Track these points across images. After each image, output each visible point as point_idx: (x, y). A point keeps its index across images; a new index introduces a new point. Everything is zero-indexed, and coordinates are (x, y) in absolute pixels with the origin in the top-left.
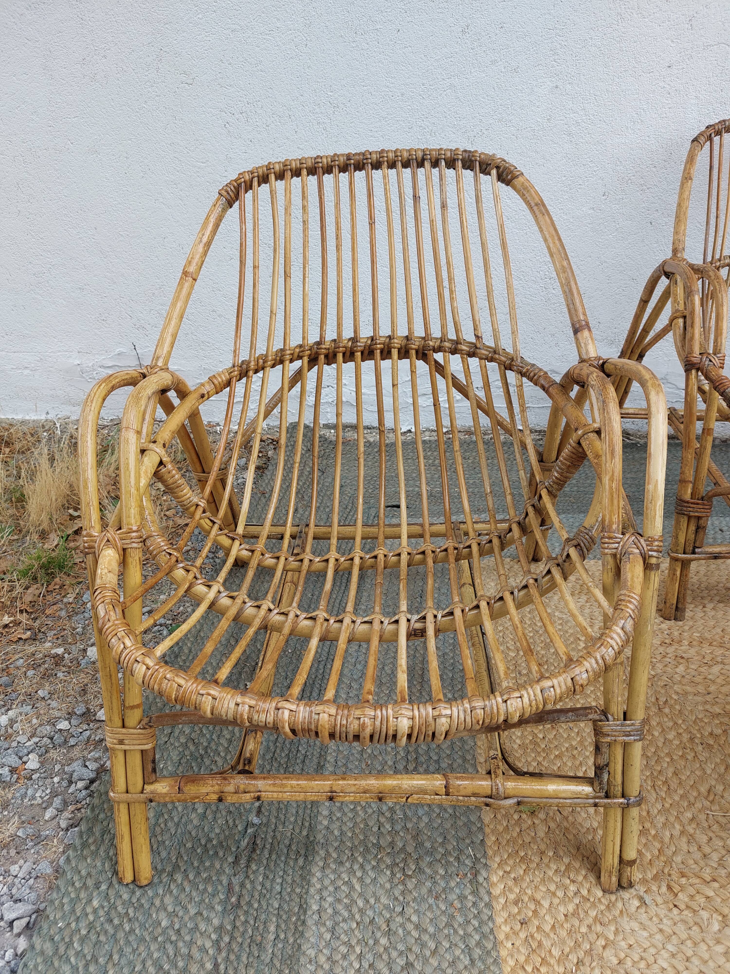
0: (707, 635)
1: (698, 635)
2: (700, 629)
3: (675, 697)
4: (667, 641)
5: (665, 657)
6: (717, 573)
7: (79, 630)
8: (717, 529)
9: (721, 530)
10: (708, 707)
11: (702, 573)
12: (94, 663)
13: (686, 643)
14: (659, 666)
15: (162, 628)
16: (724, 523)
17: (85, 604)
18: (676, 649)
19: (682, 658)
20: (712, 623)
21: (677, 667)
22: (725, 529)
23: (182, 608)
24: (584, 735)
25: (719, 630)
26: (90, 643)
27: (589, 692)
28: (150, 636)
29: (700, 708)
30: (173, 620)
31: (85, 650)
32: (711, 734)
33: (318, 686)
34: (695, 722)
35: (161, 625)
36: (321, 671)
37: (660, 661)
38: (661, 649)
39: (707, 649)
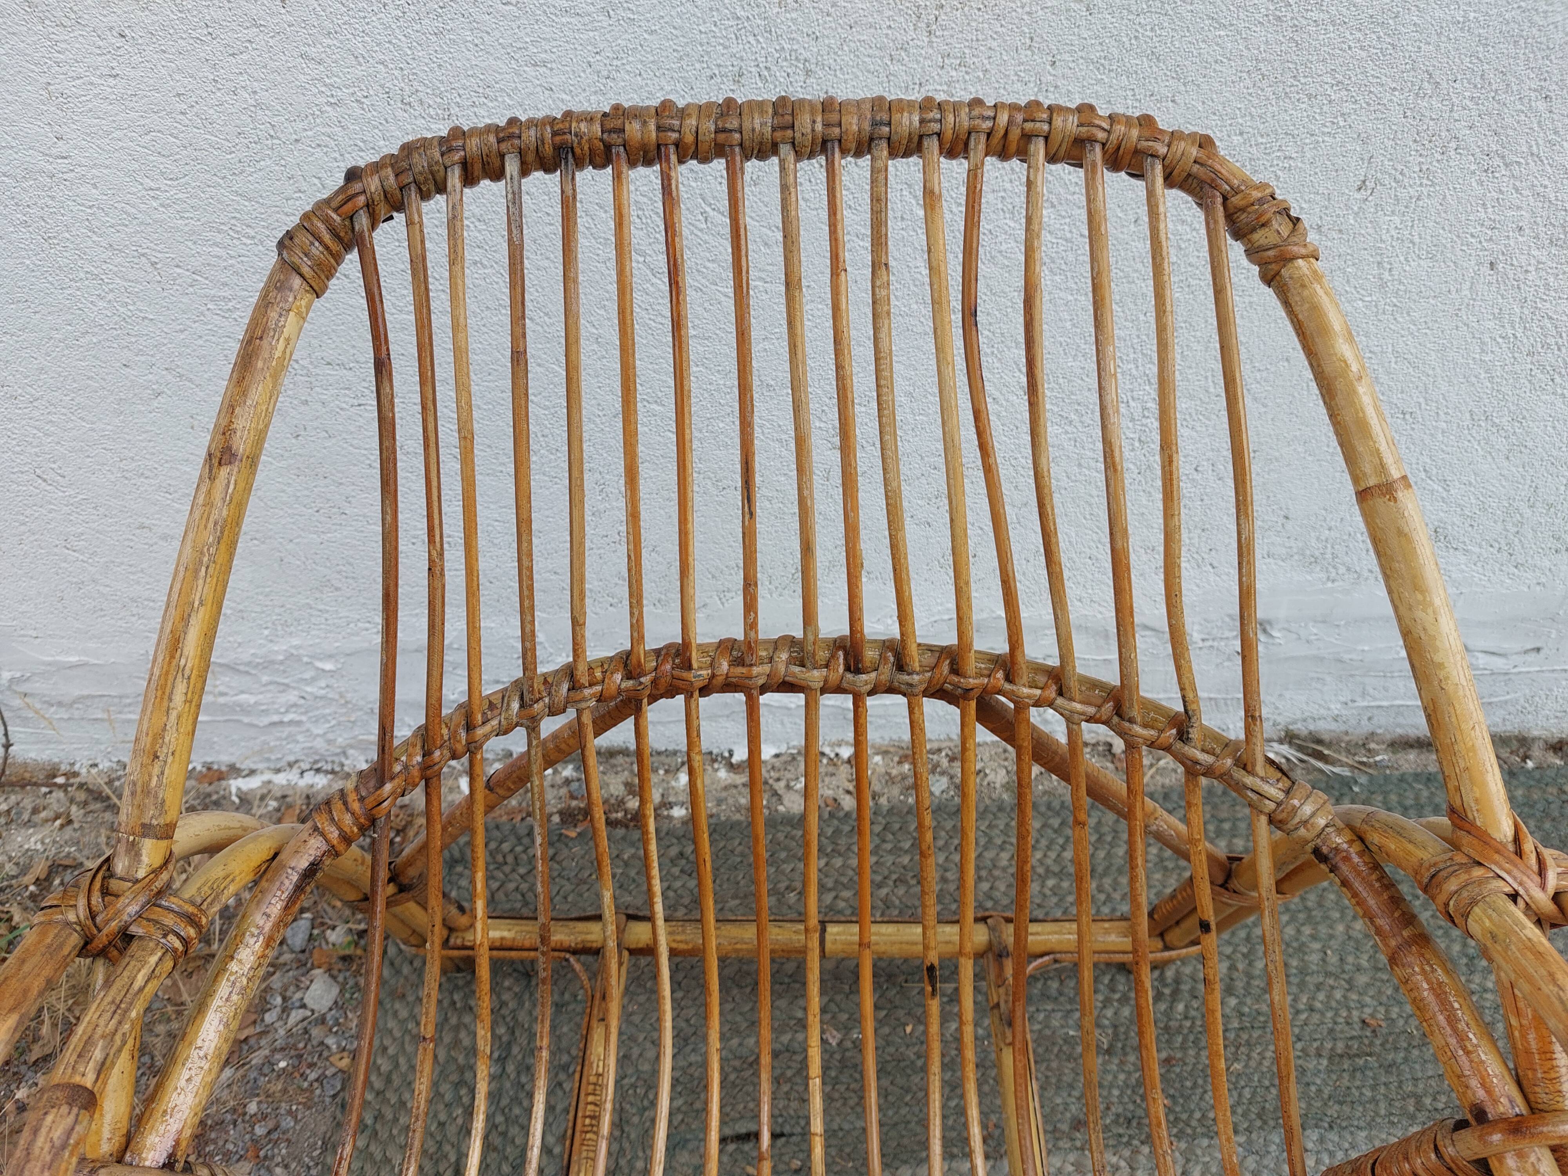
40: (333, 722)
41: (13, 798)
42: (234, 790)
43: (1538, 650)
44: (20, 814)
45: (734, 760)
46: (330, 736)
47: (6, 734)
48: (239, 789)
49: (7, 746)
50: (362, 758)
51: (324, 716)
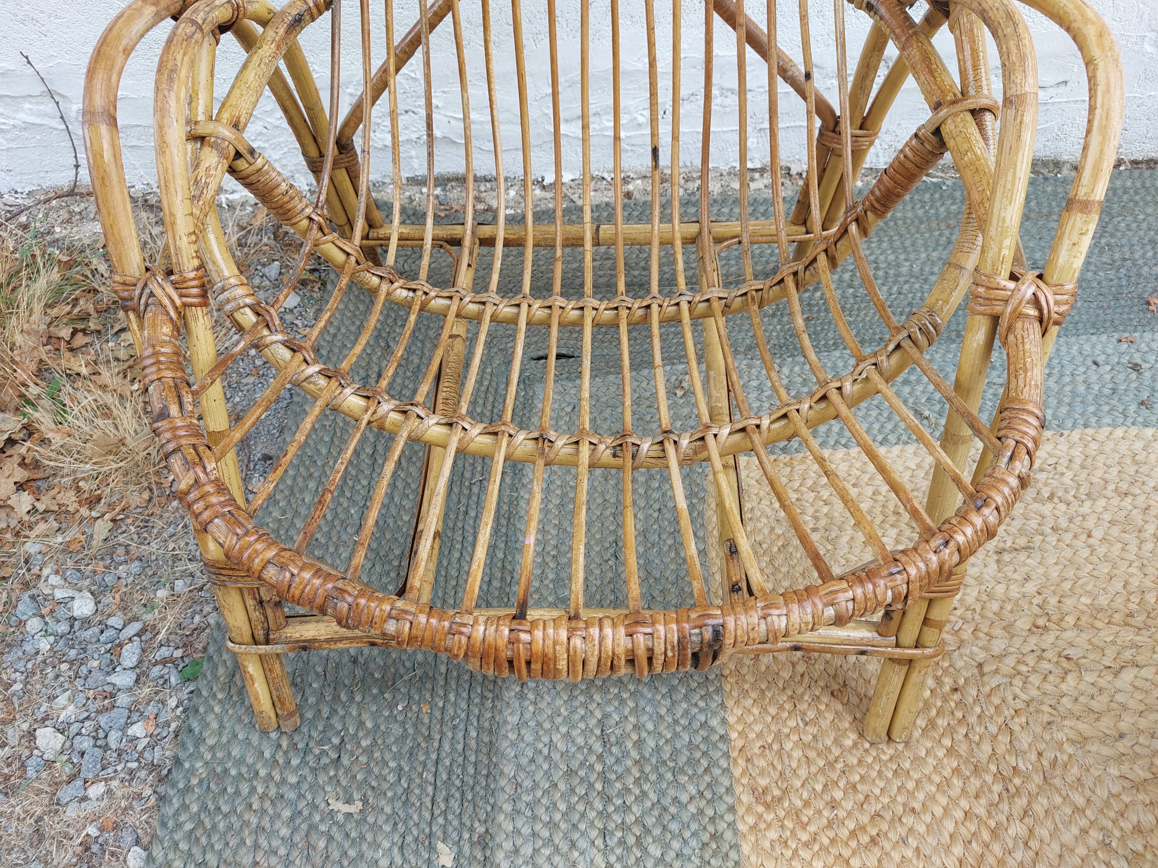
0: (1103, 601)
1: (1088, 601)
2: (1089, 587)
3: (1070, 749)
4: (1041, 622)
5: (1040, 658)
6: (1101, 458)
7: (17, 687)
8: (1089, 362)
9: (1095, 363)
10: (1125, 769)
11: (1078, 461)
12: (49, 764)
13: (1070, 620)
14: (1035, 679)
15: (166, 670)
16: (1099, 347)
17: (22, 623)
18: (1057, 638)
19: (1068, 658)
20: (1105, 569)
21: (1063, 679)
22: (1101, 359)
23: (197, 619)
24: (928, 852)
25: (1119, 586)
26: (39, 716)
27: (923, 754)
28: (147, 690)
29: (1114, 771)
30: (185, 645)
31: (31, 735)
32: (1138, 829)
33: (458, 783)
34: (1107, 803)
35: (164, 662)
36: (460, 747)
37: (1034, 671)
38: (1033, 640)
39: (1106, 635)
40: (286, 149)
41: (83, 206)
42: (224, 200)
43: (1066, 82)
44: (88, 215)
45: (545, 183)
46: (284, 162)
47: (76, 157)
48: (227, 199)
49: (77, 166)
50: (305, 183)
51: (280, 144)
